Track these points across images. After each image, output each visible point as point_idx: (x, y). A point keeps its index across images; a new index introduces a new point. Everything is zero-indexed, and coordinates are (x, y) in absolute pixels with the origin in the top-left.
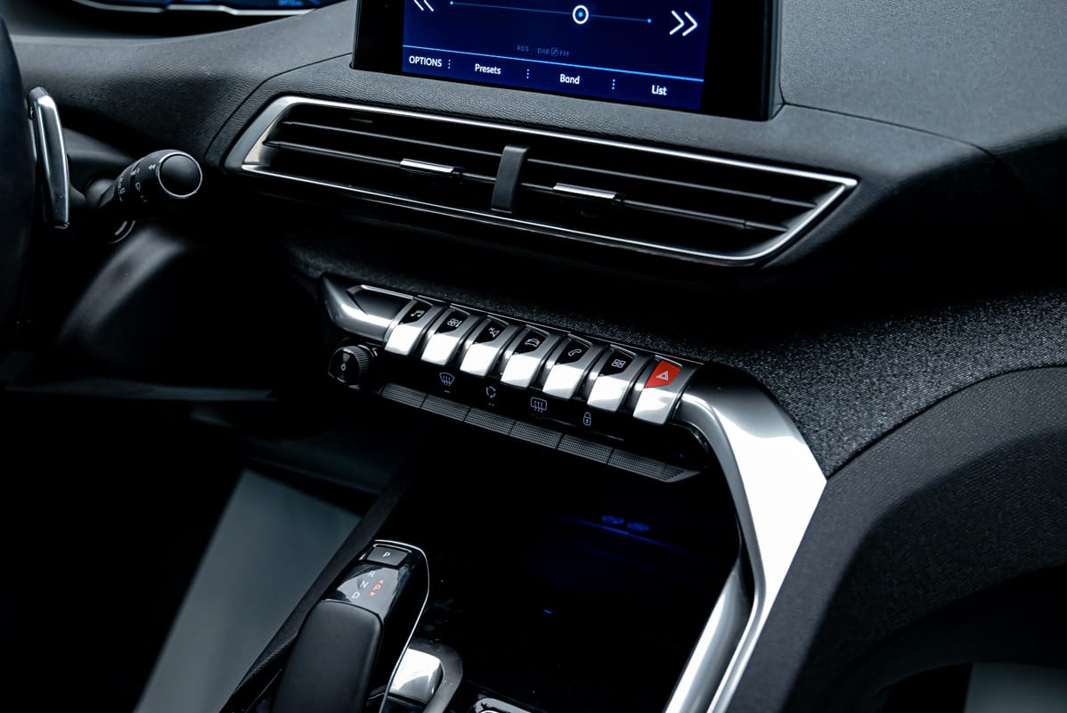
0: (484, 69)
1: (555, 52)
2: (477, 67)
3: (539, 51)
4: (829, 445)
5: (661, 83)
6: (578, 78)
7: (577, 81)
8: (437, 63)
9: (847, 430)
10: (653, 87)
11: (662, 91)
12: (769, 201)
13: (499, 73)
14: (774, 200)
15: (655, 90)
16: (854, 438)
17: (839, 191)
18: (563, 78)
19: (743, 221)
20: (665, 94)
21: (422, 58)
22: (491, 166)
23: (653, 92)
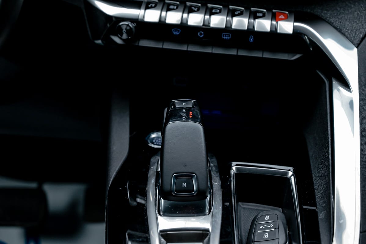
4: (353, 36)
9: (357, 30)
16: (360, 33)
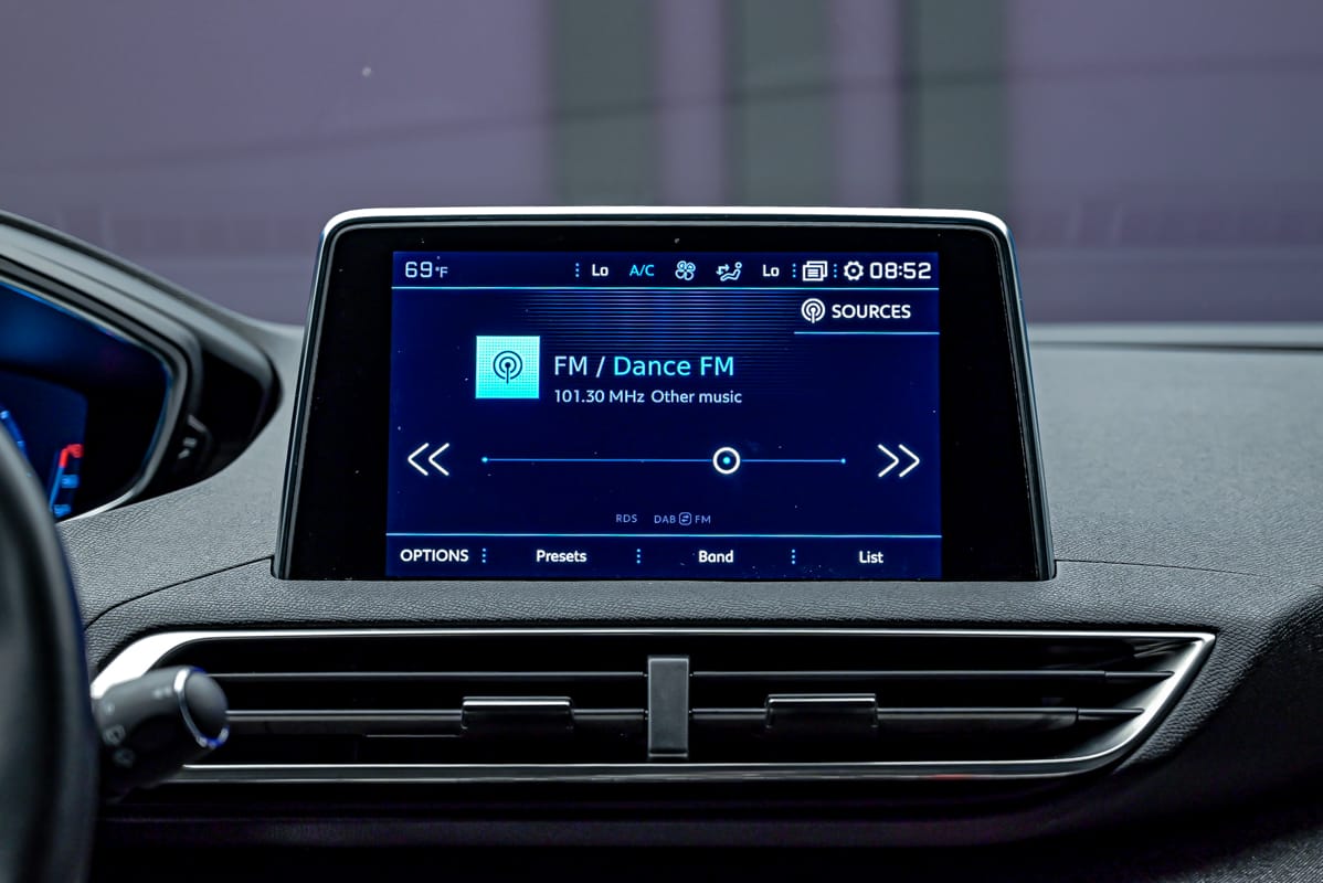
0: (554, 557)
1: (686, 518)
2: (540, 554)
3: (657, 519)
5: (873, 546)
6: (731, 554)
7: (729, 557)
8: (462, 556)
10: (861, 553)
11: (876, 558)
12: (1103, 676)
13: (585, 559)
14: (1108, 674)
15: (865, 558)
17: (1198, 648)
18: (704, 556)
19: (1075, 709)
20: (881, 562)
21: (427, 551)
22: (635, 693)
23: (862, 561)
